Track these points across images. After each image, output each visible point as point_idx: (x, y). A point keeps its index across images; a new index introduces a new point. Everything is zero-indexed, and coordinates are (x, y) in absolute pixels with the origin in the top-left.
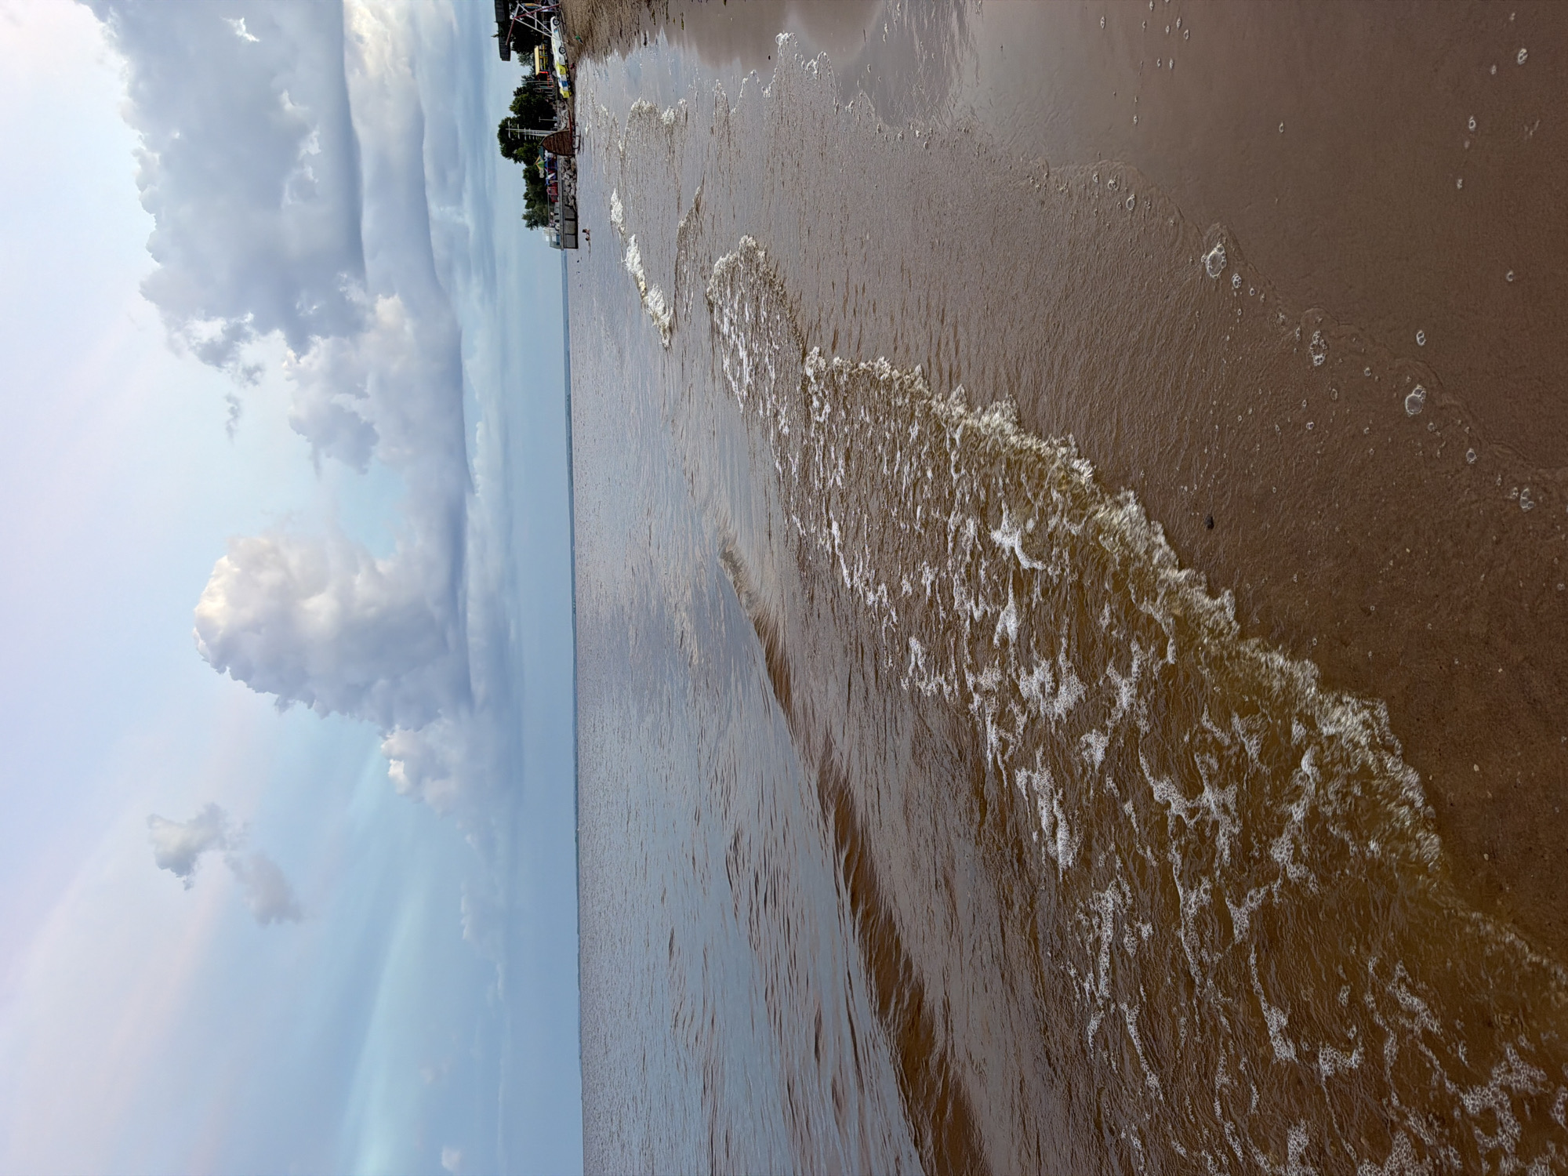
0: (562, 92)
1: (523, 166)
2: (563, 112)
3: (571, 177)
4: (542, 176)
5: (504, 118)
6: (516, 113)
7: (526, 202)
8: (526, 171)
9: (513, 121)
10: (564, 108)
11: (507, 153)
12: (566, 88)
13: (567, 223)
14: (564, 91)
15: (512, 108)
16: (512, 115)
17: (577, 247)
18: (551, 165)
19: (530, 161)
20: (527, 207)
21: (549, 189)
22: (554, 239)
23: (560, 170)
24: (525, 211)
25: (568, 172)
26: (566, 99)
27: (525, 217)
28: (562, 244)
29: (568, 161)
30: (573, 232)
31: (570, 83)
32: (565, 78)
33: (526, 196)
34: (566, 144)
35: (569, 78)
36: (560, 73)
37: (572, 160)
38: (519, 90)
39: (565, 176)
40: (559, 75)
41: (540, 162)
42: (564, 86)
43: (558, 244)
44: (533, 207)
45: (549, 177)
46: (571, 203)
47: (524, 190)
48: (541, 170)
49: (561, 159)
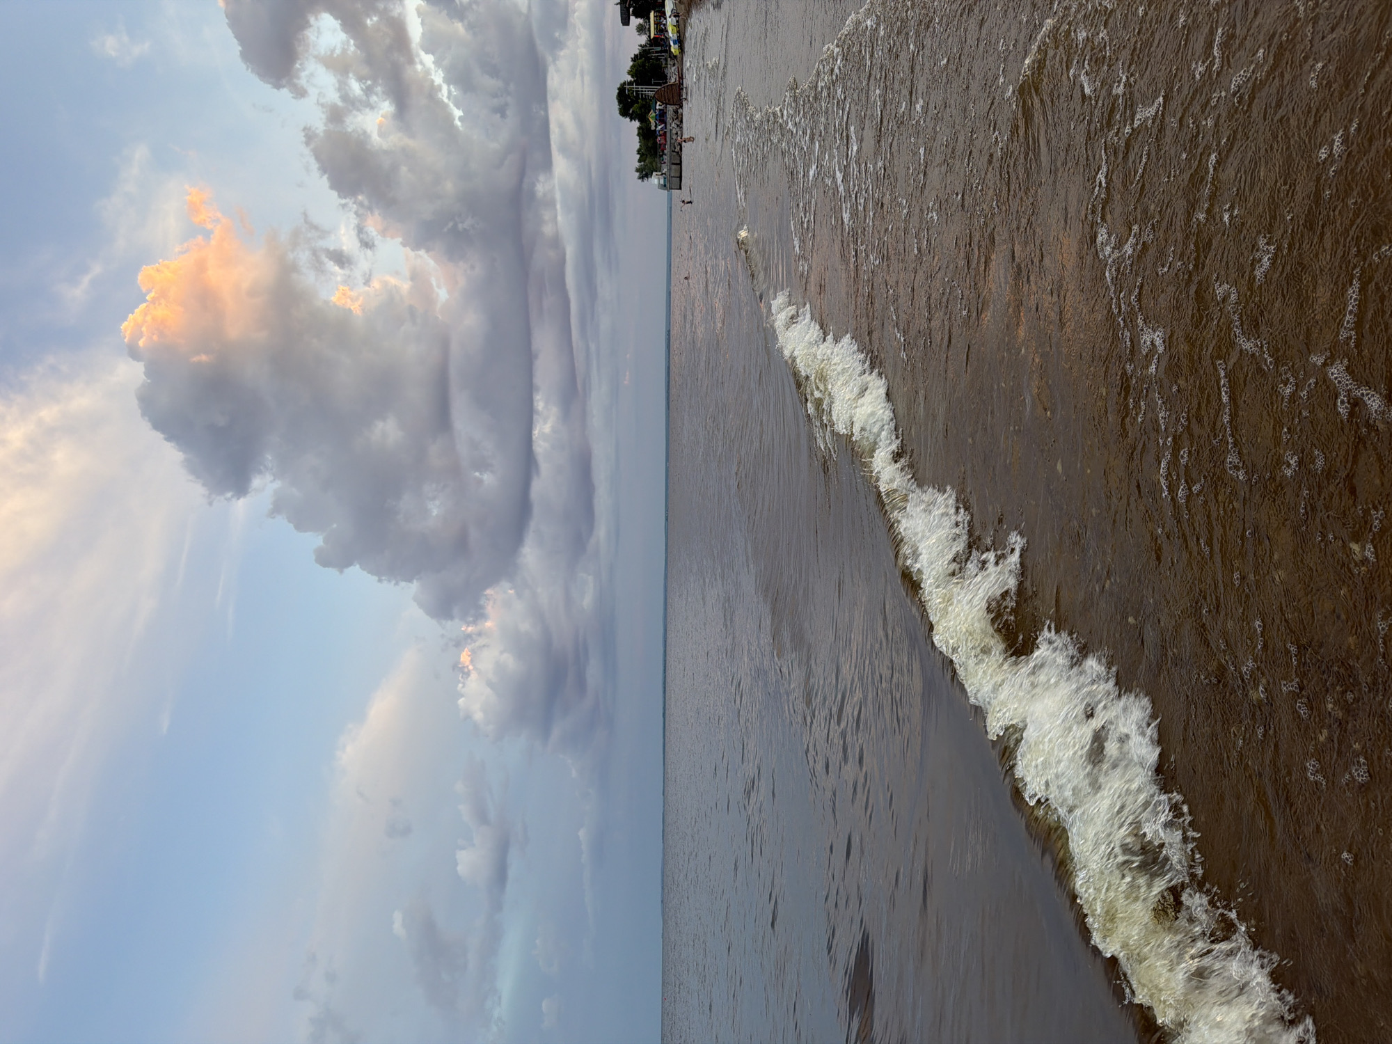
0: (673, 50)
1: (637, 124)
2: (673, 68)
3: (678, 126)
4: (653, 128)
5: (622, 81)
6: (632, 77)
7: (638, 156)
8: (639, 128)
9: (630, 83)
10: (674, 65)
11: (624, 112)
12: (677, 46)
13: (674, 167)
14: (674, 49)
15: (629, 73)
16: (629, 78)
17: (680, 188)
18: (662, 117)
19: (643, 119)
20: (640, 161)
21: (659, 138)
22: (662, 182)
23: (669, 120)
24: (637, 165)
25: (676, 121)
26: (675, 57)
27: (637, 170)
28: (668, 186)
29: (676, 112)
30: (678, 175)
31: (680, 42)
32: (675, 37)
33: (639, 151)
34: (676, 95)
35: (679, 37)
36: (672, 34)
37: (680, 111)
38: (636, 56)
39: (673, 125)
40: (671, 35)
41: (652, 116)
42: (674, 44)
43: (665, 186)
44: (644, 161)
45: (660, 127)
46: (678, 149)
47: (637, 146)
48: (652, 121)
49: (670, 109)
